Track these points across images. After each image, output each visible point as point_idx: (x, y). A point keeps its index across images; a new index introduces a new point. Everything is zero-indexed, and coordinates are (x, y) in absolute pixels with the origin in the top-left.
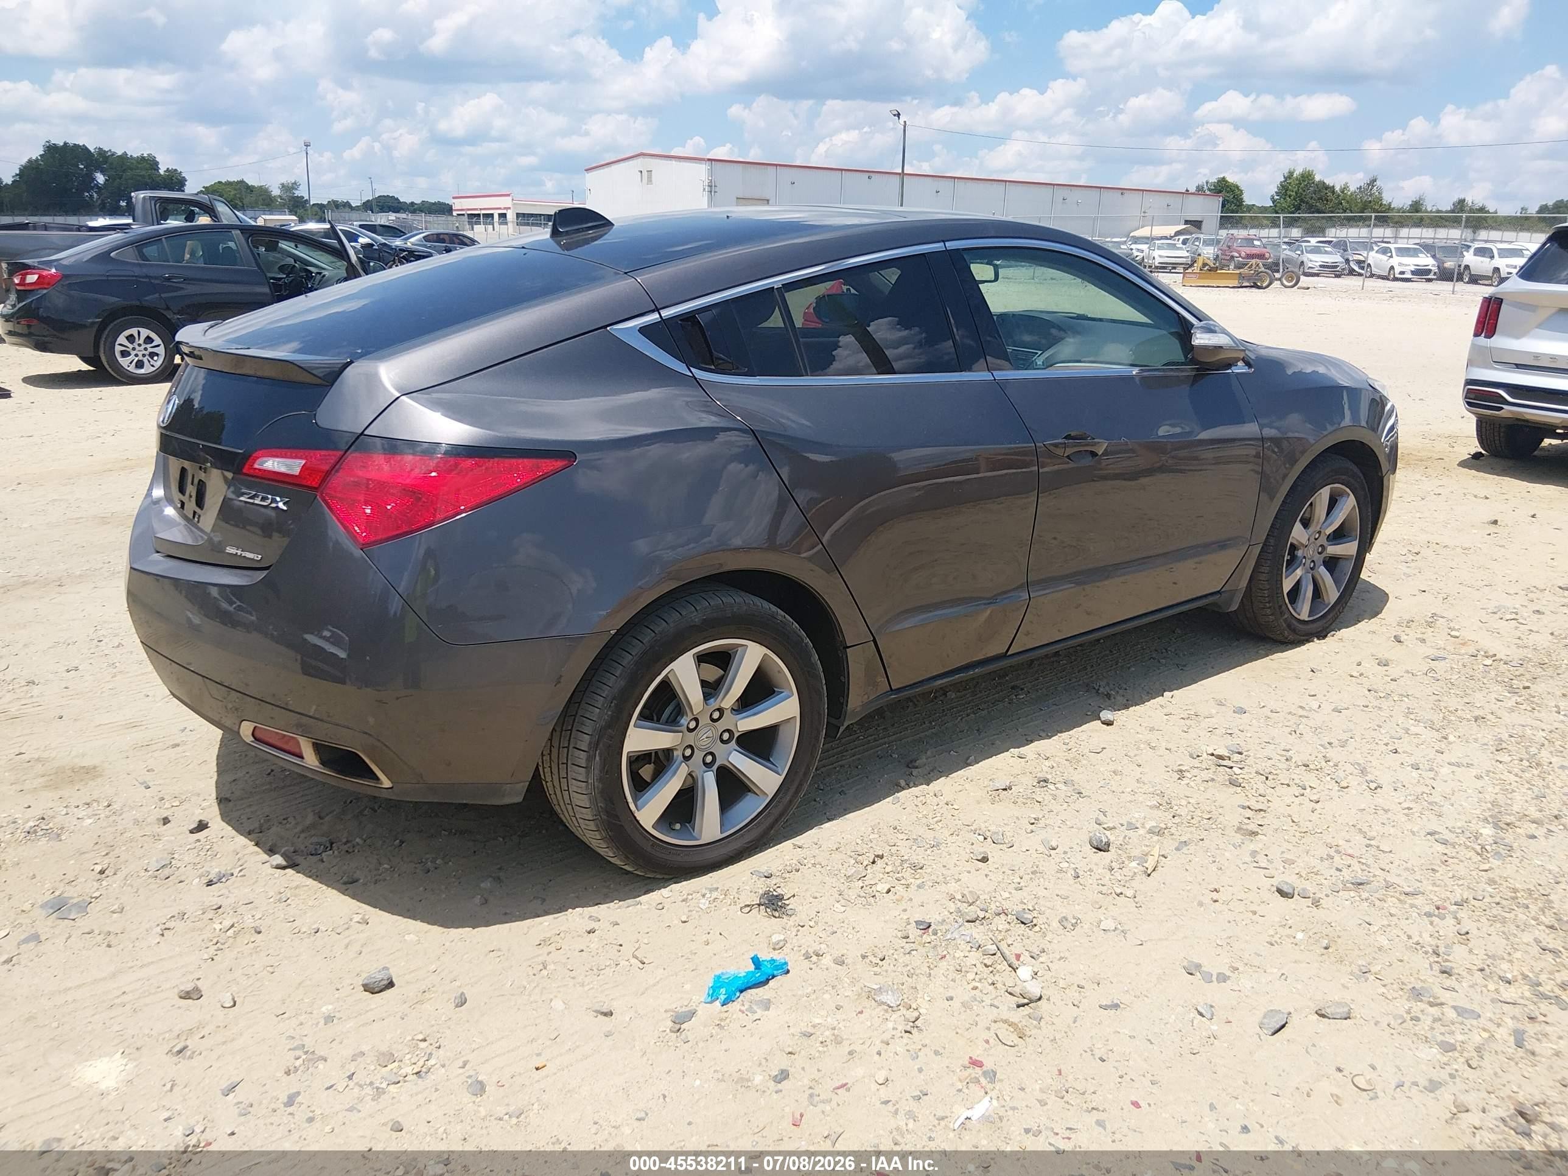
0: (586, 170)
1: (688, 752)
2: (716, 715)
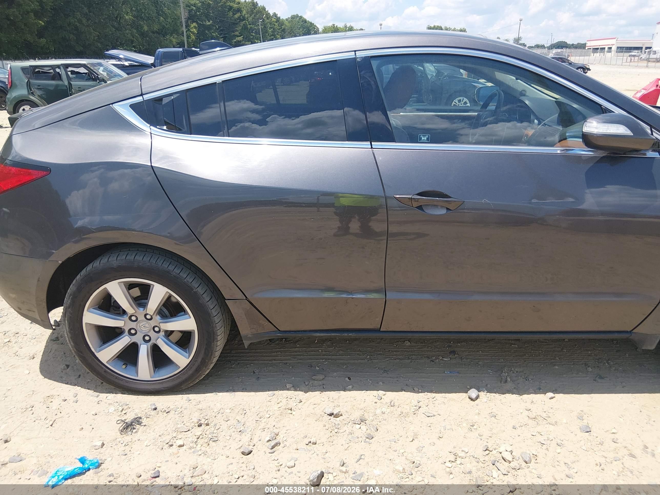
1: (133, 332)
2: (148, 317)
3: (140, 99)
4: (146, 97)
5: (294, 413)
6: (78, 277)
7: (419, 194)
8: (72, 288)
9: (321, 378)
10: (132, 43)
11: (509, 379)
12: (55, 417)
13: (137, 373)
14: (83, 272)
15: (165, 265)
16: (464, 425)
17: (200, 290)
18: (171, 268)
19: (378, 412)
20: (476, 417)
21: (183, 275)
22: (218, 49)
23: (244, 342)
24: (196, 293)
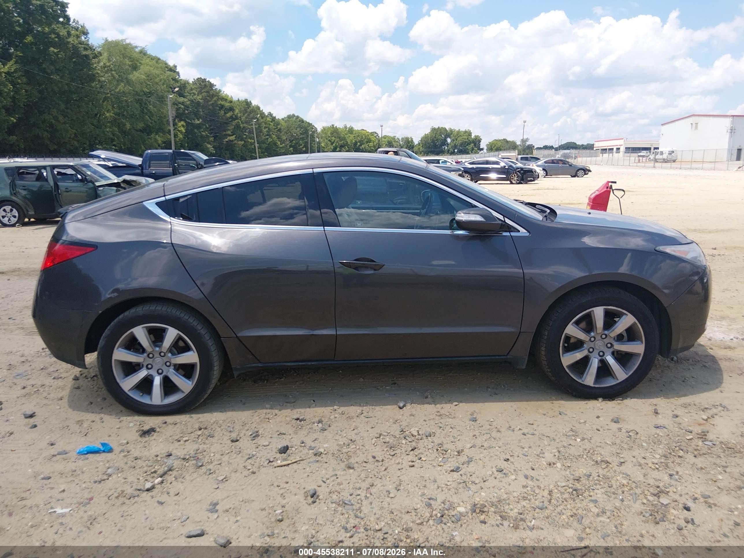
0: (662, 125)
1: (150, 366)
2: (162, 354)
3: (163, 199)
4: (168, 197)
5: (270, 421)
6: (112, 324)
7: (355, 260)
8: (107, 332)
9: (293, 401)
10: (112, 142)
11: (429, 396)
12: (87, 431)
13: (151, 399)
14: (116, 320)
15: (178, 313)
16: (391, 420)
17: (203, 332)
18: (182, 315)
19: (332, 417)
20: (400, 416)
21: (191, 320)
22: (218, 163)
23: (234, 372)
24: (199, 333)
